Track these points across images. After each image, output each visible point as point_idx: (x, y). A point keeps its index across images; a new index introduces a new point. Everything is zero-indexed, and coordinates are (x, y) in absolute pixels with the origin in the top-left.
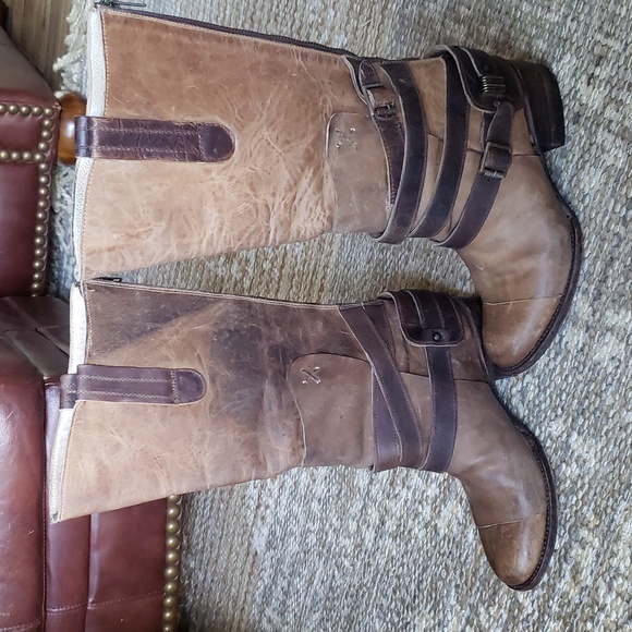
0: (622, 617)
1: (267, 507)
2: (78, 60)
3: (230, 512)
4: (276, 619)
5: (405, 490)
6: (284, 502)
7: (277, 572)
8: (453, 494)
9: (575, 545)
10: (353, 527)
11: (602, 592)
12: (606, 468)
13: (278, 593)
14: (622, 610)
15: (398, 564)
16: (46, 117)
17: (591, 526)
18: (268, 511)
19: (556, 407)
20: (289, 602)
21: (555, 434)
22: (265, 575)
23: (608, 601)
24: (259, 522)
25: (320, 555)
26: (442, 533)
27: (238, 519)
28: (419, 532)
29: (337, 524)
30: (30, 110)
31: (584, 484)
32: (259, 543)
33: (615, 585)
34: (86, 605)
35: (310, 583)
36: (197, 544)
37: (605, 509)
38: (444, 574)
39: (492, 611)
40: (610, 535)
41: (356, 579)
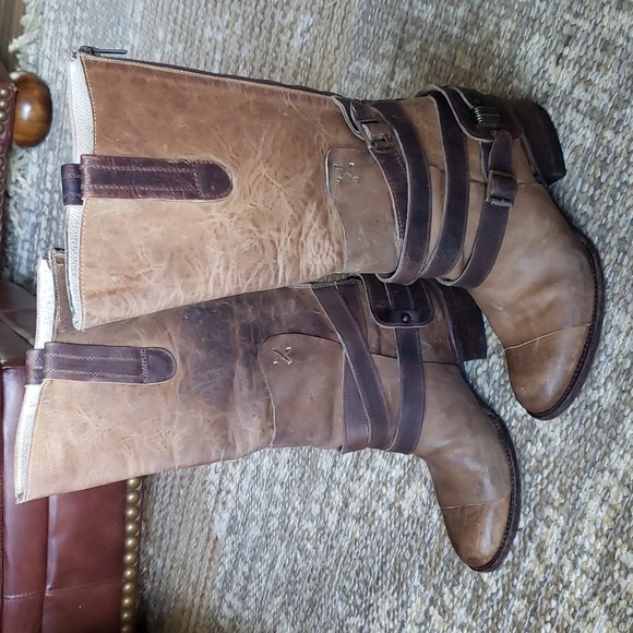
0: (586, 594)
1: (228, 492)
2: (34, 41)
3: (191, 497)
4: (237, 603)
5: (369, 472)
6: (246, 487)
7: (238, 556)
8: (418, 475)
9: (540, 524)
10: (316, 510)
11: (566, 570)
12: (571, 447)
13: (239, 578)
14: (586, 587)
15: (362, 546)
16: (1, 98)
17: (556, 504)
18: (230, 496)
20: (250, 587)
22: (226, 560)
23: (573, 579)
24: (220, 507)
25: (282, 539)
26: (406, 514)
27: (198, 505)
28: (383, 513)
29: (299, 507)
31: (549, 463)
32: (220, 528)
33: (580, 562)
34: (44, 592)
35: (272, 566)
36: (156, 531)
37: (570, 488)
38: (408, 555)
39: (456, 591)
40: (575, 513)
41: (319, 562)
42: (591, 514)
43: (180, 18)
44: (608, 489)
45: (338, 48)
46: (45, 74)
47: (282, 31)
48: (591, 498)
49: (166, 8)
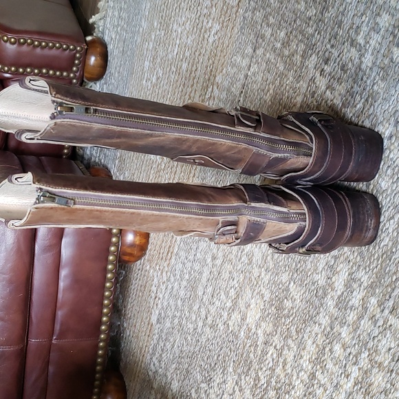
0: (301, 394)
1: (159, 299)
2: (103, 18)
3: (144, 298)
4: (157, 364)
5: (218, 301)
6: (166, 297)
7: (160, 337)
9: (286, 348)
10: (194, 318)
11: (294, 378)
12: (303, 306)
13: (159, 349)
14: (302, 390)
15: (211, 343)
16: (77, 52)
17: (294, 338)
18: (159, 301)
19: (286, 266)
20: (163, 356)
21: (284, 281)
22: (155, 338)
23: (297, 384)
24: (155, 307)
25: (178, 331)
26: (230, 329)
27: (147, 303)
28: (221, 326)
29: (187, 314)
30: (68, 47)
31: (293, 313)
32: (154, 319)
33: (300, 375)
34: (51, 340)
35: (173, 346)
37: (301, 329)
38: (229, 353)
39: (247, 378)
40: (301, 346)
41: (192, 348)
42: (308, 348)
43: (164, 15)
44: (317, 335)
45: (228, 46)
46: (106, 39)
47: (206, 32)
48: (309, 338)
49: (159, 8)
